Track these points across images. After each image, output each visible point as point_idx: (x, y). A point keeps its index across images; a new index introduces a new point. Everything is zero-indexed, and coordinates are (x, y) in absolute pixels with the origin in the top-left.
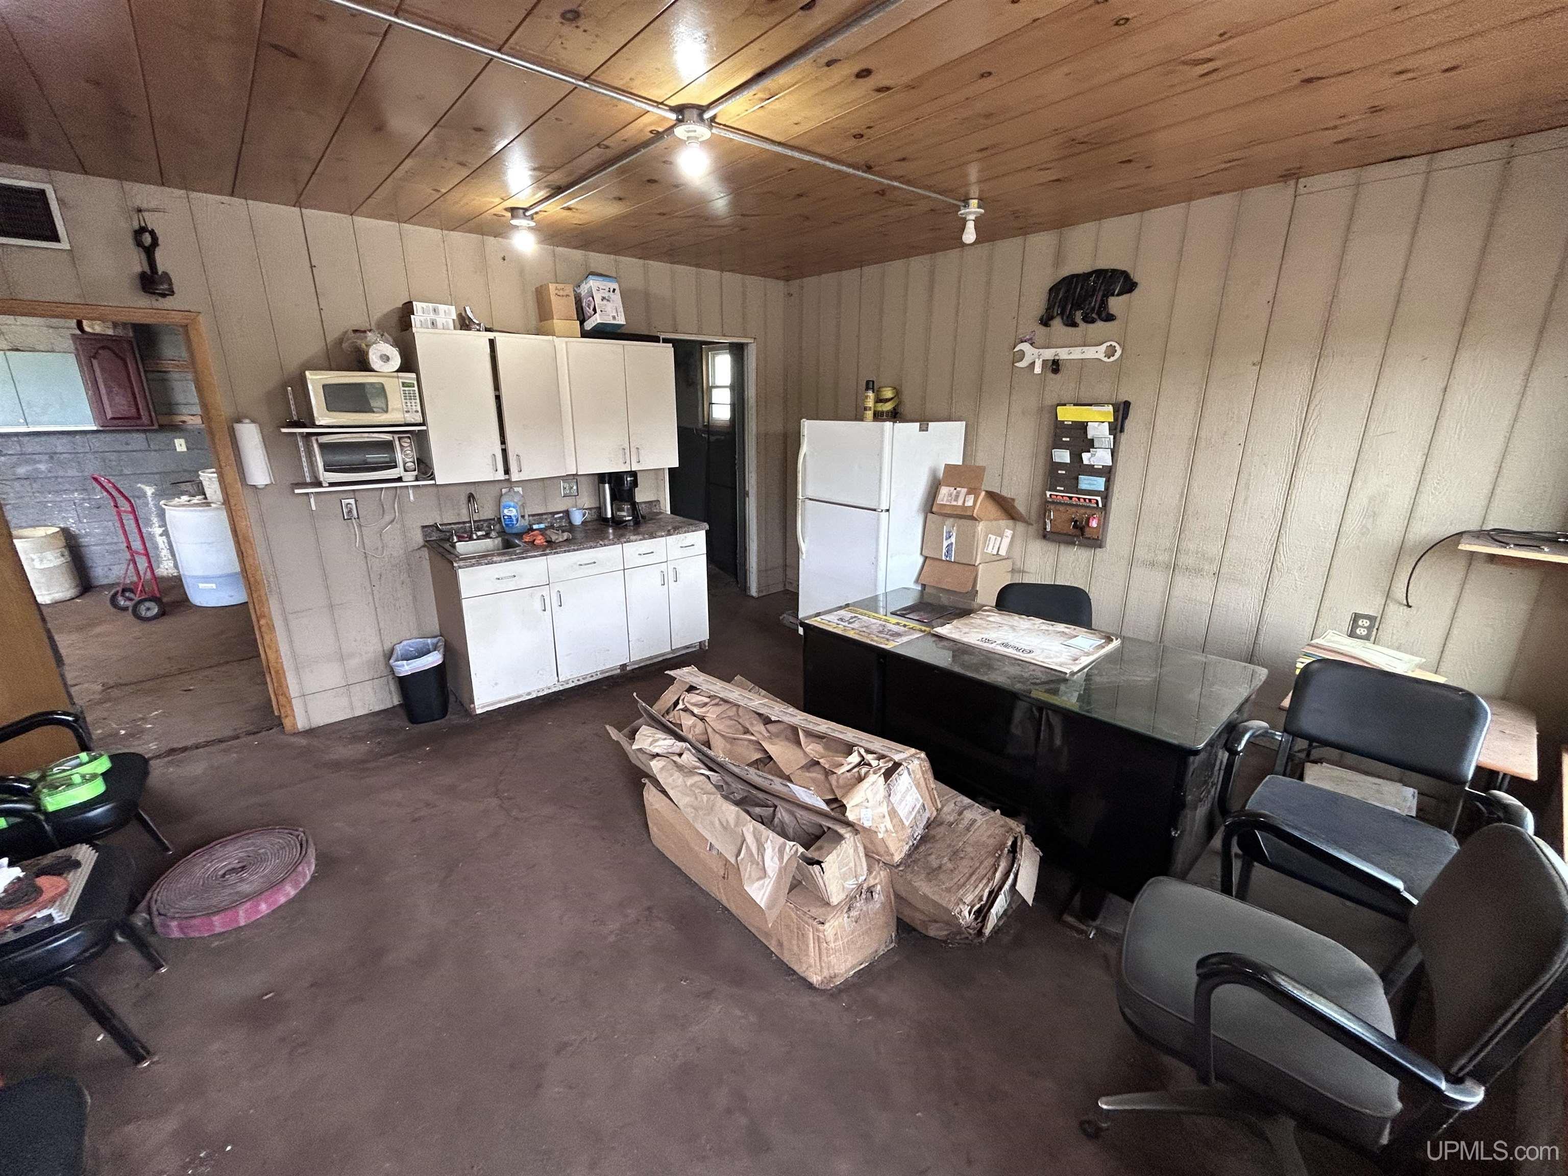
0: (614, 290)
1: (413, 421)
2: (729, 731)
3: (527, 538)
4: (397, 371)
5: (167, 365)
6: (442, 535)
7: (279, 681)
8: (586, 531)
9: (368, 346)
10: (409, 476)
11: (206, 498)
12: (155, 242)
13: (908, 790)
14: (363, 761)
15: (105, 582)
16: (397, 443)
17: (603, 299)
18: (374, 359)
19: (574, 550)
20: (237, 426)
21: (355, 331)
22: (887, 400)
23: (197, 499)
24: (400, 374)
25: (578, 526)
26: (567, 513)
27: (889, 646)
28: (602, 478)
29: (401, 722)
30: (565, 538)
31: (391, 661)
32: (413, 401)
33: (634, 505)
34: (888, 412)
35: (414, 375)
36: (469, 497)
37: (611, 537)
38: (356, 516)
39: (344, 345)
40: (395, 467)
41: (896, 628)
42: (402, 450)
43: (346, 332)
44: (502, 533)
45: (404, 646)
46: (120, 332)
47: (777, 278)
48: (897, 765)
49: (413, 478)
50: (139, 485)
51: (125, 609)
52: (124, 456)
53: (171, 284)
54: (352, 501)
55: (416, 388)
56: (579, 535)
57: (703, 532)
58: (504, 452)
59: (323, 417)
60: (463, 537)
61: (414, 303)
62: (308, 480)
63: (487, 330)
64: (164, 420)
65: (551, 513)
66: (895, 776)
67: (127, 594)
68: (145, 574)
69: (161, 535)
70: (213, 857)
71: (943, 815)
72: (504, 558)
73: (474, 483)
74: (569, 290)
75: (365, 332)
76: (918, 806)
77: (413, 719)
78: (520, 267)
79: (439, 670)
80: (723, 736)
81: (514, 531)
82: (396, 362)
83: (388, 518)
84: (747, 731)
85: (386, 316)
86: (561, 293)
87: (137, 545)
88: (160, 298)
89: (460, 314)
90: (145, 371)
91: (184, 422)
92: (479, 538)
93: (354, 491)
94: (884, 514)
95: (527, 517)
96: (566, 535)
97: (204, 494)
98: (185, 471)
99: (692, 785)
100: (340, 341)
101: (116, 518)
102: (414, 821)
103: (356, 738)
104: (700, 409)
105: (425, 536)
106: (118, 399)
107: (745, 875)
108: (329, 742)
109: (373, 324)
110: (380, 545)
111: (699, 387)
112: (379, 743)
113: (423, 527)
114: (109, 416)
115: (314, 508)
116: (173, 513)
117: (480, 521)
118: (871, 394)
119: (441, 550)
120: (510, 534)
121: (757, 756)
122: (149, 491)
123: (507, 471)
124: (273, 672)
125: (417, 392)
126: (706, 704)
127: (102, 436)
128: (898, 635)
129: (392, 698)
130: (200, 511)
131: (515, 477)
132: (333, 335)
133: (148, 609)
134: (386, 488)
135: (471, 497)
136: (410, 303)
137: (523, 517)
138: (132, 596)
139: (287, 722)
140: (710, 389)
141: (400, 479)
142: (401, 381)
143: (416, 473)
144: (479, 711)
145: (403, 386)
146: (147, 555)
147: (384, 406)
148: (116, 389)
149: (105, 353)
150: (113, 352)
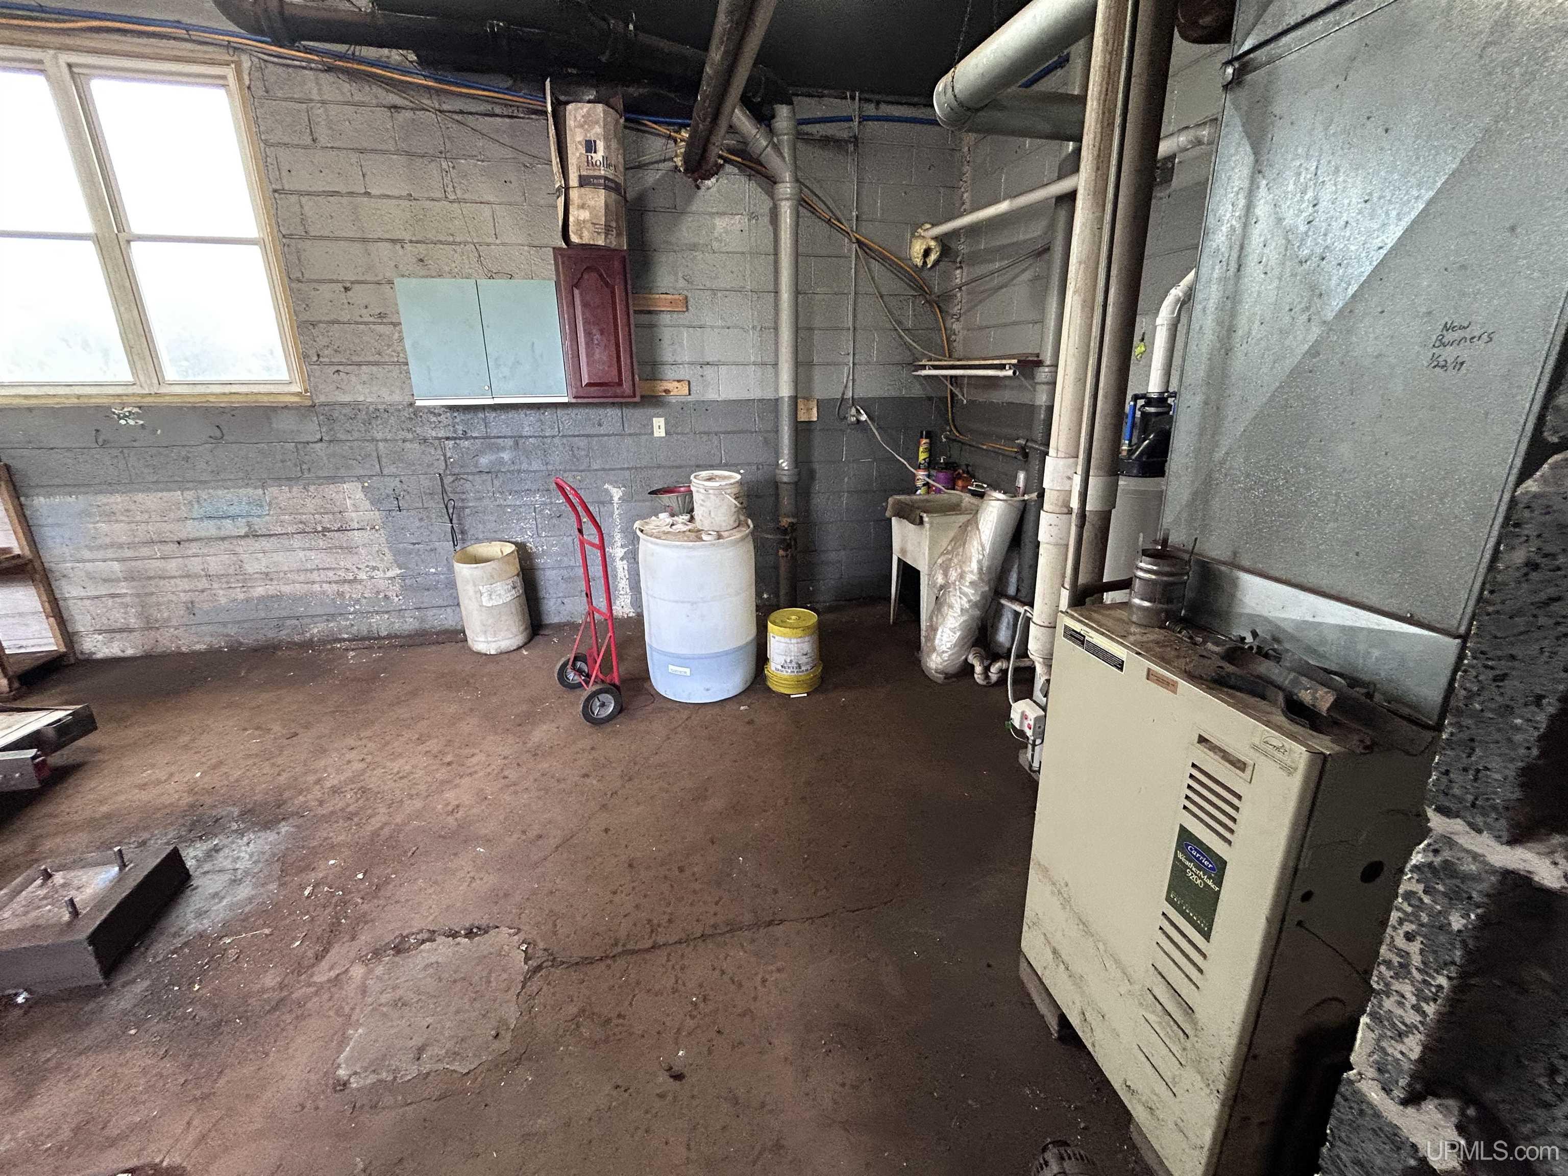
5: (661, 302)
23: (681, 523)
46: (613, 241)
50: (606, 486)
52: (595, 442)
64: (643, 388)
67: (579, 664)
69: (622, 559)
90: (634, 311)
91: (667, 391)
97: (692, 514)
98: (659, 467)
101: (578, 549)
106: (597, 354)
114: (585, 381)
116: (650, 545)
122: (617, 493)
130: (688, 548)
133: (603, 705)
148: (598, 336)
149: (591, 279)
150: (601, 275)
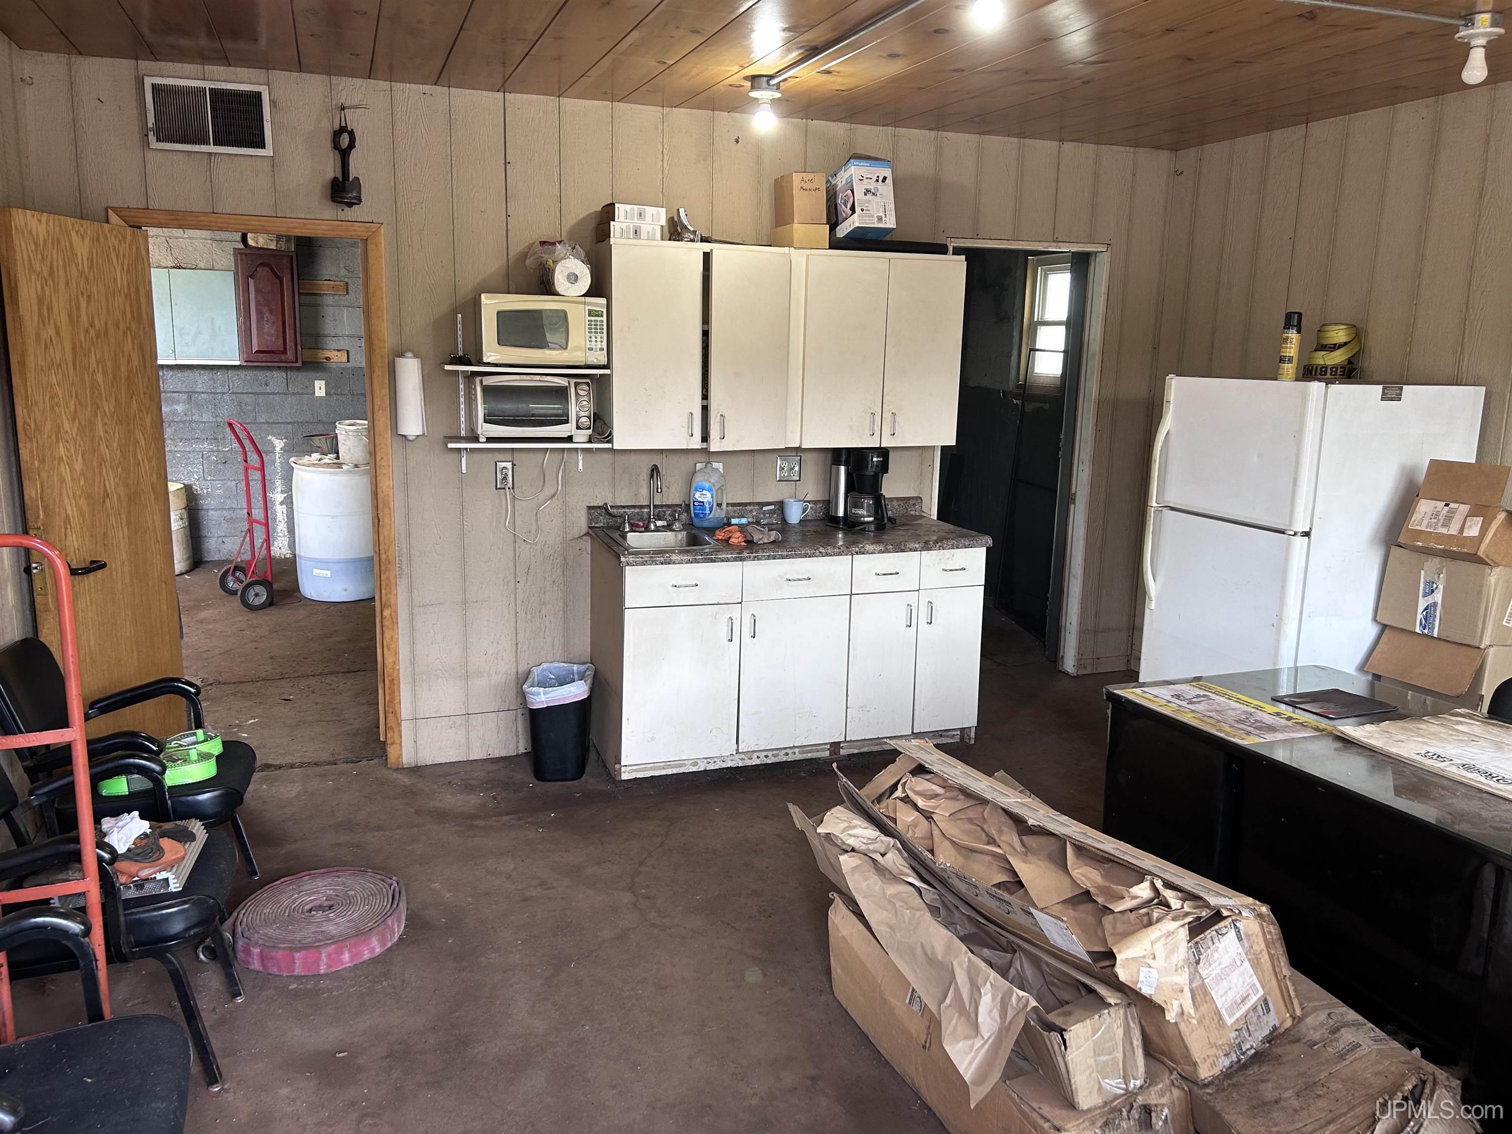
0: (885, 178)
1: (595, 362)
2: (964, 838)
3: (720, 535)
4: (584, 295)
5: (325, 287)
6: (611, 521)
7: (392, 693)
8: (804, 535)
9: (555, 262)
10: (581, 436)
11: (338, 458)
12: (352, 145)
13: (1233, 966)
14: (473, 817)
15: (216, 558)
16: (573, 390)
17: (867, 191)
18: (560, 281)
19: (782, 557)
20: (398, 360)
21: (543, 243)
22: (1335, 347)
23: (328, 459)
24: (588, 299)
25: (794, 526)
26: (781, 506)
27: (1247, 742)
28: (837, 456)
29: (524, 776)
30: (772, 539)
31: (525, 686)
32: (599, 335)
33: (878, 499)
34: (1335, 367)
35: (603, 301)
36: (652, 470)
37: (841, 543)
38: (510, 485)
39: (528, 262)
40: (567, 422)
41: (1269, 720)
42: (577, 400)
43: (533, 243)
44: (689, 526)
45: (543, 670)
46: (283, 246)
47: (1158, 147)
48: (1217, 916)
49: (585, 439)
50: (270, 437)
51: (234, 593)
52: (261, 399)
53: (360, 192)
54: (509, 465)
55: (604, 318)
56: (793, 538)
57: (983, 551)
58: (705, 409)
59: (492, 352)
60: (638, 526)
61: (617, 205)
62: (463, 433)
63: (704, 240)
64: (308, 355)
65: (758, 504)
66: (1210, 933)
67: (238, 574)
68: (261, 548)
69: (282, 503)
70: (302, 889)
71: (1303, 1028)
72: (686, 558)
73: (662, 451)
74: (820, 181)
75: (554, 244)
76: (1254, 999)
77: (540, 774)
78: (758, 149)
79: (582, 708)
80: (953, 843)
81: (706, 524)
82: (585, 283)
83: (548, 491)
84: (992, 841)
85: (581, 223)
86: (808, 186)
87: (257, 513)
88: (346, 209)
89: (673, 218)
90: (300, 294)
91: (328, 359)
92: (657, 529)
93: (512, 450)
94: (1300, 541)
95: (724, 506)
96: (774, 535)
97: (337, 453)
98: (319, 422)
99: (894, 896)
100: (524, 256)
101: (242, 477)
102: (525, 900)
103: (468, 787)
104: (1014, 358)
105: (590, 520)
106: (266, 327)
107: (947, 1031)
108: (435, 786)
109: (564, 234)
110: (534, 528)
111: (1016, 323)
112: (494, 798)
113: (589, 508)
114: (255, 349)
115: (464, 470)
116: (301, 473)
117: (662, 506)
118: (1293, 335)
119: (607, 540)
120: (698, 528)
121: (1002, 878)
122: (279, 444)
123: (705, 438)
124: (387, 682)
125: (605, 323)
126: (935, 796)
127: (242, 374)
128: (1272, 729)
129: (518, 742)
130: (330, 473)
131: (715, 445)
132: (517, 248)
133: (257, 595)
134: (553, 450)
135: (654, 471)
136: (612, 205)
137: (719, 505)
138: (242, 577)
139: (392, 751)
140: (1034, 326)
141: (569, 439)
142: (588, 308)
143: (590, 432)
144: (625, 777)
145: (590, 315)
146: (267, 525)
147: (564, 341)
148: (267, 314)
149: (263, 272)
150: (272, 270)
